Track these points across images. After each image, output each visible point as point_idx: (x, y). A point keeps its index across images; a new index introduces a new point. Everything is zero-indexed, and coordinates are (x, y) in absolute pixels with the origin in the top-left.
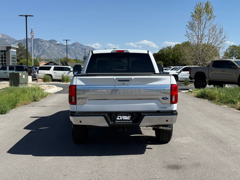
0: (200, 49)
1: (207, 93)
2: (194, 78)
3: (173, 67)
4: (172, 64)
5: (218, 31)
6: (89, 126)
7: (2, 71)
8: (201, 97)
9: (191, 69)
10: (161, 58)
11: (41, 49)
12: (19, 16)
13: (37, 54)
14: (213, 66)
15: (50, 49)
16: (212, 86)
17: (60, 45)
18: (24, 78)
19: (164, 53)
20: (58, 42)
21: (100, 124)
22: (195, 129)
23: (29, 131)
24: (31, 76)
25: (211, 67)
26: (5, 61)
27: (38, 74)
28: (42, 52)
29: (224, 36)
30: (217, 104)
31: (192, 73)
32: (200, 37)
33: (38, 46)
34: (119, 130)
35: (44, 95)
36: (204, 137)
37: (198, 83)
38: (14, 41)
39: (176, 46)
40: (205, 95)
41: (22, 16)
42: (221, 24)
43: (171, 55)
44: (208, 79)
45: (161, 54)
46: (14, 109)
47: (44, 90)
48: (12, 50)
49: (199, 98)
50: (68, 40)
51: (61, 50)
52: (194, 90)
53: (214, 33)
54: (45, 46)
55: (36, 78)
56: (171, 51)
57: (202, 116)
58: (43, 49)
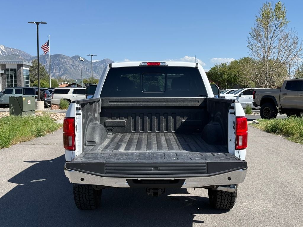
0: (267, 65)
1: (281, 126)
2: (259, 104)
3: (230, 90)
4: (227, 86)
5: (291, 41)
6: (97, 186)
7: (6, 94)
8: (272, 131)
9: (255, 92)
10: (213, 79)
11: (62, 67)
12: (28, 23)
13: (57, 74)
14: (286, 88)
15: (74, 68)
16: (285, 115)
17: (83, 61)
18: (30, 103)
19: (217, 72)
20: (81, 58)
21: (116, 183)
22: (270, 184)
23: (14, 185)
24: (44, 102)
25: (283, 89)
26: (15, 82)
27: (53, 98)
28: (64, 71)
29: (299, 48)
30: (297, 143)
31: (257, 97)
32: (266, 49)
33: (58, 64)
34: (149, 194)
35: (53, 128)
36: (286, 199)
37: (266, 111)
38: (30, 57)
39: (232, 63)
40: (277, 128)
41: (32, 23)
42: (296, 31)
43: (226, 74)
44: (280, 106)
45: (213, 74)
46: (5, 149)
47: (56, 120)
48: (24, 68)
49: (269, 132)
50: (94, 55)
51: (87, 69)
52: (260, 121)
53: (285, 44)
54: (68, 63)
55: (50, 103)
56: (226, 70)
57: (278, 162)
58: (65, 67)
